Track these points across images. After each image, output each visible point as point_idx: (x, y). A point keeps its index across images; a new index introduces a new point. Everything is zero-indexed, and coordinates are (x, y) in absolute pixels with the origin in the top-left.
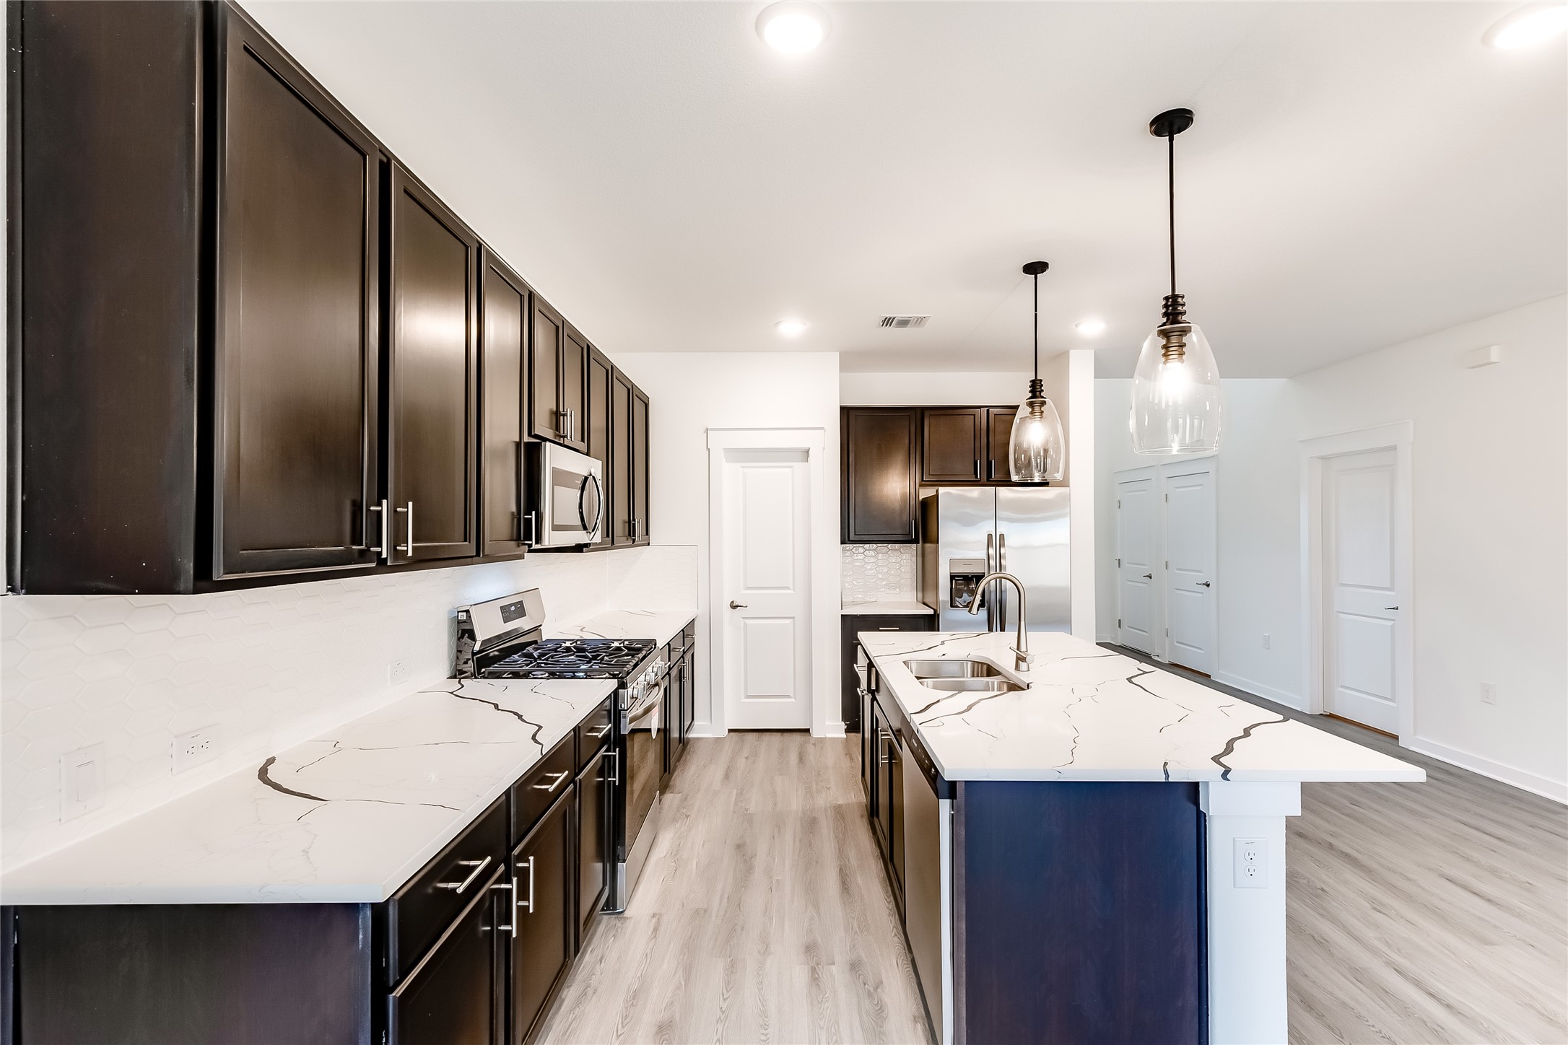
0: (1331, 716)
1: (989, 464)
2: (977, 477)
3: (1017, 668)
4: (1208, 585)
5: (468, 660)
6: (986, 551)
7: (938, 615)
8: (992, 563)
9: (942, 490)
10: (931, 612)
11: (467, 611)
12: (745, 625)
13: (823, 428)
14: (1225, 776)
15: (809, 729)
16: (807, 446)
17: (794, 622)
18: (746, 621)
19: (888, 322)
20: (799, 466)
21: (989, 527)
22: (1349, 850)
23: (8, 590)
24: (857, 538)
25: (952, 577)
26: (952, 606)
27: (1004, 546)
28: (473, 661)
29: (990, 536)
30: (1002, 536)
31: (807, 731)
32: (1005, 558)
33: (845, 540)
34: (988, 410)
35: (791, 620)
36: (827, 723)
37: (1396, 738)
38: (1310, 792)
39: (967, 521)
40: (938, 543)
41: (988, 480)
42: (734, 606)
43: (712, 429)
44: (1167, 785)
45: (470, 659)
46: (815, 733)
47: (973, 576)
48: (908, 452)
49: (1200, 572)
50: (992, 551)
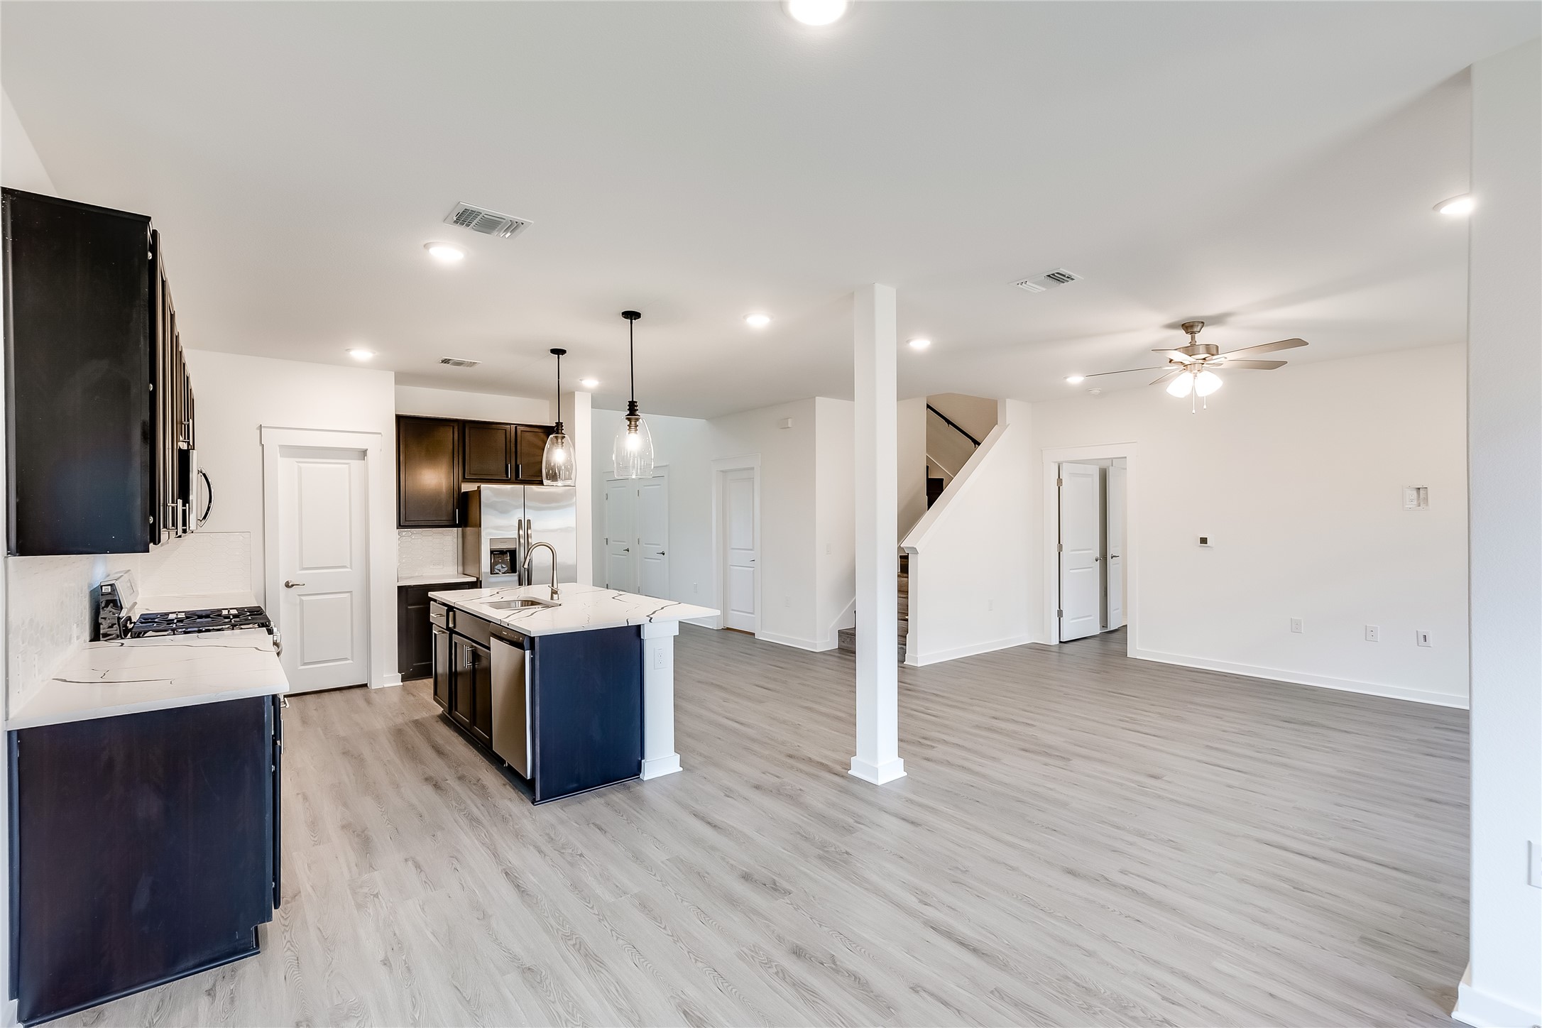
0: (728, 629)
1: (517, 467)
2: (507, 477)
3: (552, 598)
4: (664, 554)
5: (113, 625)
6: (517, 532)
7: (481, 582)
8: (522, 541)
9: (483, 486)
10: (474, 579)
11: (111, 585)
12: (302, 601)
13: (380, 433)
14: (650, 621)
15: (367, 684)
16: (365, 448)
17: (351, 596)
18: (303, 598)
19: (446, 361)
20: (356, 464)
21: (519, 515)
22: (719, 683)
23: (8, 554)
24: (407, 524)
25: (492, 552)
26: (491, 574)
27: (530, 528)
28: (119, 625)
29: (520, 521)
30: (529, 521)
31: (365, 685)
32: (531, 537)
33: (400, 526)
34: (516, 427)
35: (349, 594)
36: (384, 676)
37: (754, 634)
38: (682, 625)
39: (503, 510)
40: (480, 526)
41: (516, 479)
42: (287, 585)
43: (265, 427)
44: (628, 626)
45: (115, 624)
46: (374, 685)
47: (507, 551)
48: (452, 455)
49: (659, 545)
50: (521, 532)
